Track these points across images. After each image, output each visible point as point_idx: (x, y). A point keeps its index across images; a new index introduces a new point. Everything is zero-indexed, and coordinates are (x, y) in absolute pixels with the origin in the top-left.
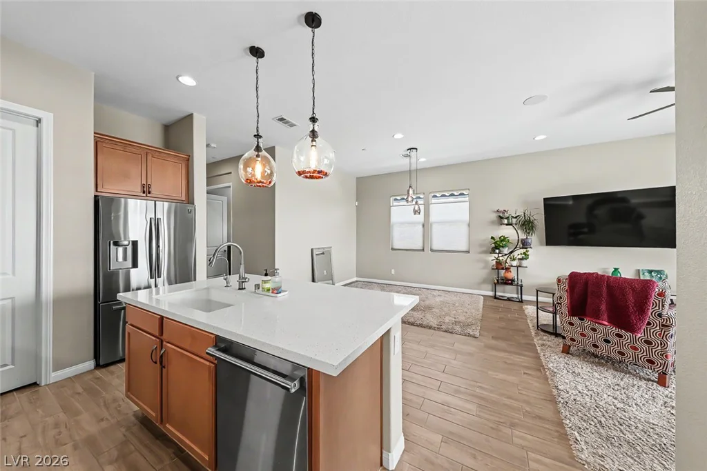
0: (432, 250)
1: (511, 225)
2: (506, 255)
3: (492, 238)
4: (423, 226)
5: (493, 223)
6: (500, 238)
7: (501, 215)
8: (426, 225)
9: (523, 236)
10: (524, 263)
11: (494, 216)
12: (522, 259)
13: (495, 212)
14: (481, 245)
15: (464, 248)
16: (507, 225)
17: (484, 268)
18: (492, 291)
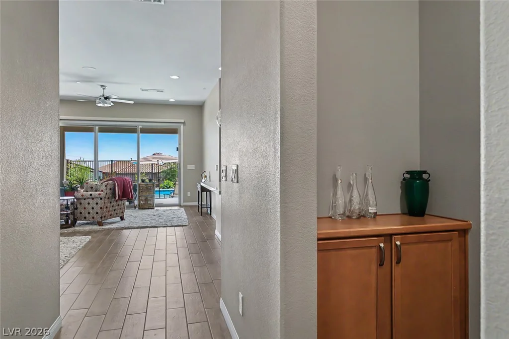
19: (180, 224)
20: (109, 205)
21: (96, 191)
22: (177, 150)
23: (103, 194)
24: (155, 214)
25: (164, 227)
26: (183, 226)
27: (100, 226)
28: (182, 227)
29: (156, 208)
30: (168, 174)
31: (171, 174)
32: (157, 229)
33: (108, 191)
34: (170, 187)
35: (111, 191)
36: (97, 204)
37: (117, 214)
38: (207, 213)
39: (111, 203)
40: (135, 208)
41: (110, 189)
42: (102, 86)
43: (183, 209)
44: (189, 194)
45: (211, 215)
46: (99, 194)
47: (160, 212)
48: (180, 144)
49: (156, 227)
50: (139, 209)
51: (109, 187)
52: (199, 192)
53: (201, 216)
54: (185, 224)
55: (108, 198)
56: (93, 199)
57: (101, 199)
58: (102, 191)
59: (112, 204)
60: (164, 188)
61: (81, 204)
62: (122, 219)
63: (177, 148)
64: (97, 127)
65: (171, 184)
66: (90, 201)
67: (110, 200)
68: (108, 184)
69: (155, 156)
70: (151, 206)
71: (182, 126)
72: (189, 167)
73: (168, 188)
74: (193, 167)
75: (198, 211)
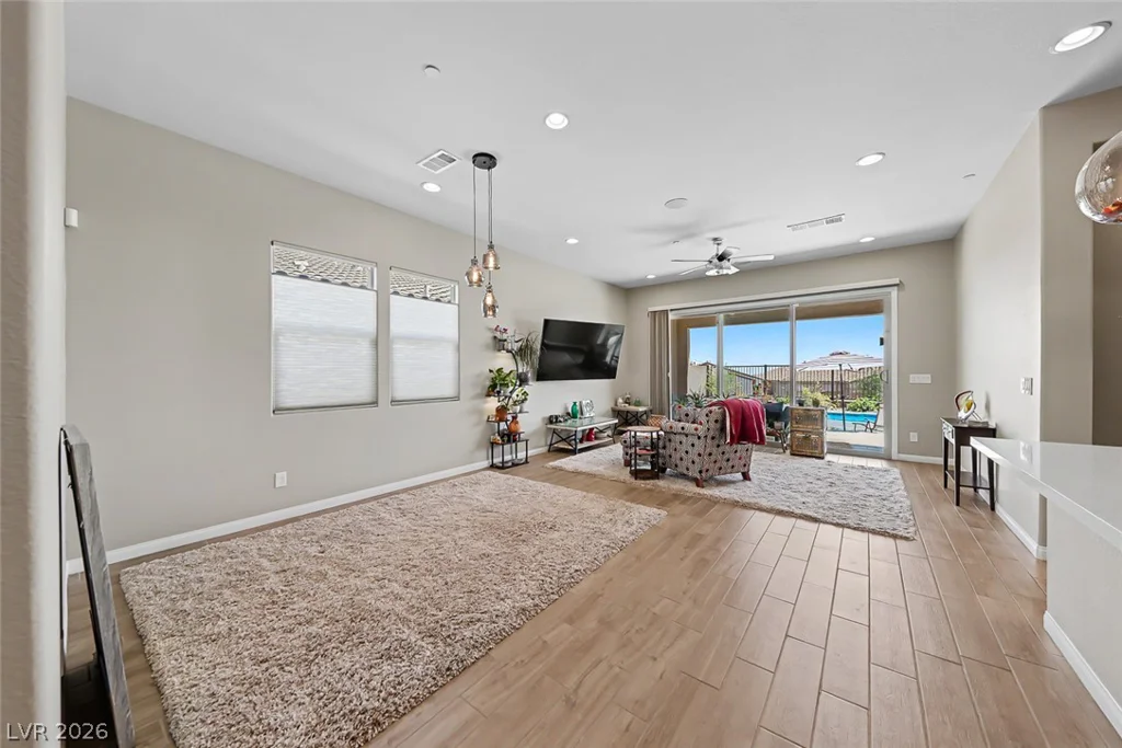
0: (394, 402)
1: (511, 351)
2: (506, 397)
3: (490, 371)
4: (376, 343)
5: (487, 346)
6: (499, 371)
7: (498, 335)
8: (381, 342)
9: (521, 367)
10: (526, 406)
11: (489, 336)
12: (523, 401)
13: (490, 329)
14: (474, 384)
15: (449, 391)
16: (507, 351)
17: (478, 423)
18: (488, 459)
19: (886, 525)
20: (714, 450)
21: (693, 422)
22: (882, 343)
23: (702, 430)
24: (824, 474)
25: (837, 525)
26: (895, 537)
27: (698, 486)
28: (891, 541)
29: (827, 458)
30: (867, 384)
31: (872, 386)
32: (816, 525)
33: (712, 425)
34: (868, 409)
35: (718, 425)
36: (693, 445)
37: (733, 467)
38: (976, 501)
39: (718, 446)
40: (785, 449)
41: (716, 421)
42: (715, 239)
43: (895, 472)
44: (914, 437)
45: (993, 508)
46: (696, 429)
47: (836, 471)
48: (888, 330)
49: (815, 520)
50: (792, 454)
51: (713, 417)
52: (946, 441)
53: (955, 507)
54: (902, 533)
55: (713, 438)
56: (687, 436)
57: (699, 438)
58: (701, 424)
59: (721, 449)
60: (855, 410)
61: (670, 440)
62: (746, 477)
63: (882, 340)
64: (722, 316)
65: (871, 404)
66: (684, 439)
67: (716, 442)
68: (711, 412)
69: (834, 357)
70: (817, 452)
71: (894, 292)
72: (915, 378)
73: (864, 411)
74: (926, 379)
75: (946, 486)
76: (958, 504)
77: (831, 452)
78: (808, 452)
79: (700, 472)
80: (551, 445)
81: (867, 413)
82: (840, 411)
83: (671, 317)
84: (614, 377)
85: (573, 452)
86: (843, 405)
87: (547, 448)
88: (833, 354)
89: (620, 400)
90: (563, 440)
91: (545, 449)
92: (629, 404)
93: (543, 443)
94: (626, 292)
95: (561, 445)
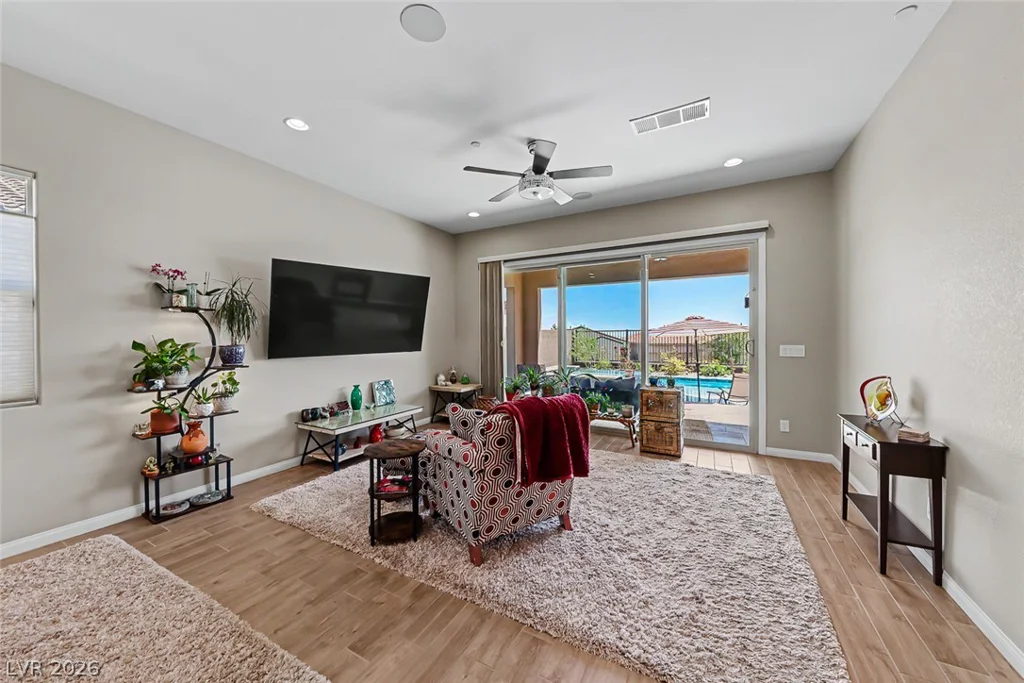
1: (195, 310)
2: (180, 390)
3: (136, 346)
5: (134, 301)
6: (162, 345)
7: (164, 282)
9: (224, 339)
10: (231, 403)
11: (140, 283)
12: (226, 394)
14: (90, 372)
16: (184, 310)
17: (106, 442)
18: (136, 502)
22: (747, 305)
27: (473, 558)
29: (689, 455)
33: (493, 448)
34: (719, 374)
35: (503, 450)
39: (509, 484)
41: (501, 442)
44: (784, 426)
45: (940, 584)
46: (465, 457)
48: (754, 289)
51: (493, 436)
55: (496, 472)
57: (471, 473)
58: (475, 447)
62: (565, 524)
63: (747, 300)
64: (564, 268)
65: (723, 368)
68: (489, 425)
69: (690, 322)
70: (672, 449)
71: (762, 238)
72: (786, 351)
73: (715, 375)
74: (798, 351)
75: (845, 517)
76: (883, 571)
77: (691, 444)
78: (661, 448)
79: (476, 534)
80: (305, 454)
81: (718, 378)
82: (694, 375)
83: (505, 270)
84: (418, 348)
85: (335, 466)
86: (697, 369)
87: (299, 458)
88: (688, 319)
89: (442, 377)
90: (321, 447)
91: (297, 461)
92: (453, 382)
93: (290, 450)
94: (453, 238)
95: (319, 455)
